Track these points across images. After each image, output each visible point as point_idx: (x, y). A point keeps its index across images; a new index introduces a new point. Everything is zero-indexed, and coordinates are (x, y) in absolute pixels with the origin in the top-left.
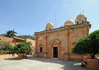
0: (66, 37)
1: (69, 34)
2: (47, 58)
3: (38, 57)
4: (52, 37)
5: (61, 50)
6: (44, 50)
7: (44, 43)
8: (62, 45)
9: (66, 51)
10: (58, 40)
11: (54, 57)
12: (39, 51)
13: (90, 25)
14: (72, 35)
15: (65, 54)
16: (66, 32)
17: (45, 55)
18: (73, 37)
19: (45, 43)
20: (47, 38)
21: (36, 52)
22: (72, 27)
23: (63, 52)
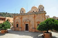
0: (33, 18)
1: (35, 17)
2: (21, 31)
3: (15, 30)
4: (24, 18)
5: (30, 26)
6: (20, 26)
8: (31, 23)
9: (34, 27)
10: (29, 20)
11: (26, 30)
12: (16, 26)
13: (46, 13)
14: (36, 17)
15: (33, 28)
16: (33, 15)
17: (20, 29)
19: (20, 21)
20: (21, 18)
21: (14, 27)
23: (32, 27)
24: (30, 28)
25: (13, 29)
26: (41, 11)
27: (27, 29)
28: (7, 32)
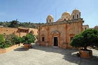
0: (65, 29)
1: (67, 27)
2: (48, 46)
3: (40, 45)
4: (52, 29)
5: (60, 40)
7: (46, 33)
8: (61, 36)
9: (65, 41)
10: (58, 32)
11: (54, 45)
12: (41, 40)
13: (84, 21)
14: (69, 28)
15: (64, 43)
16: (65, 25)
17: (47, 44)
18: (70, 29)
20: (48, 29)
21: (39, 41)
22: (69, 22)
23: (62, 41)
24: (60, 42)
25: (38, 43)
26: (76, 19)
27: (56, 44)
28: (31, 47)
